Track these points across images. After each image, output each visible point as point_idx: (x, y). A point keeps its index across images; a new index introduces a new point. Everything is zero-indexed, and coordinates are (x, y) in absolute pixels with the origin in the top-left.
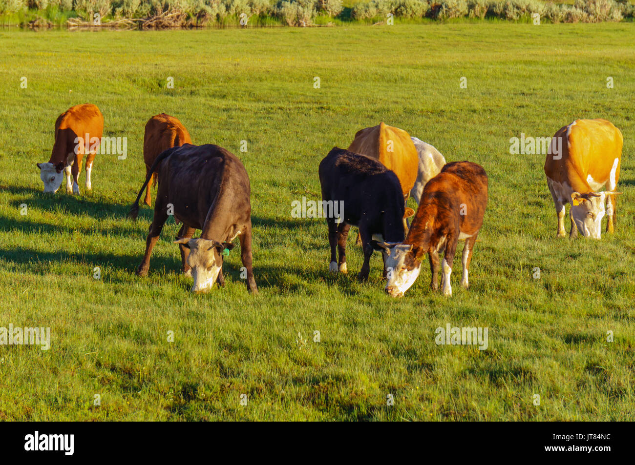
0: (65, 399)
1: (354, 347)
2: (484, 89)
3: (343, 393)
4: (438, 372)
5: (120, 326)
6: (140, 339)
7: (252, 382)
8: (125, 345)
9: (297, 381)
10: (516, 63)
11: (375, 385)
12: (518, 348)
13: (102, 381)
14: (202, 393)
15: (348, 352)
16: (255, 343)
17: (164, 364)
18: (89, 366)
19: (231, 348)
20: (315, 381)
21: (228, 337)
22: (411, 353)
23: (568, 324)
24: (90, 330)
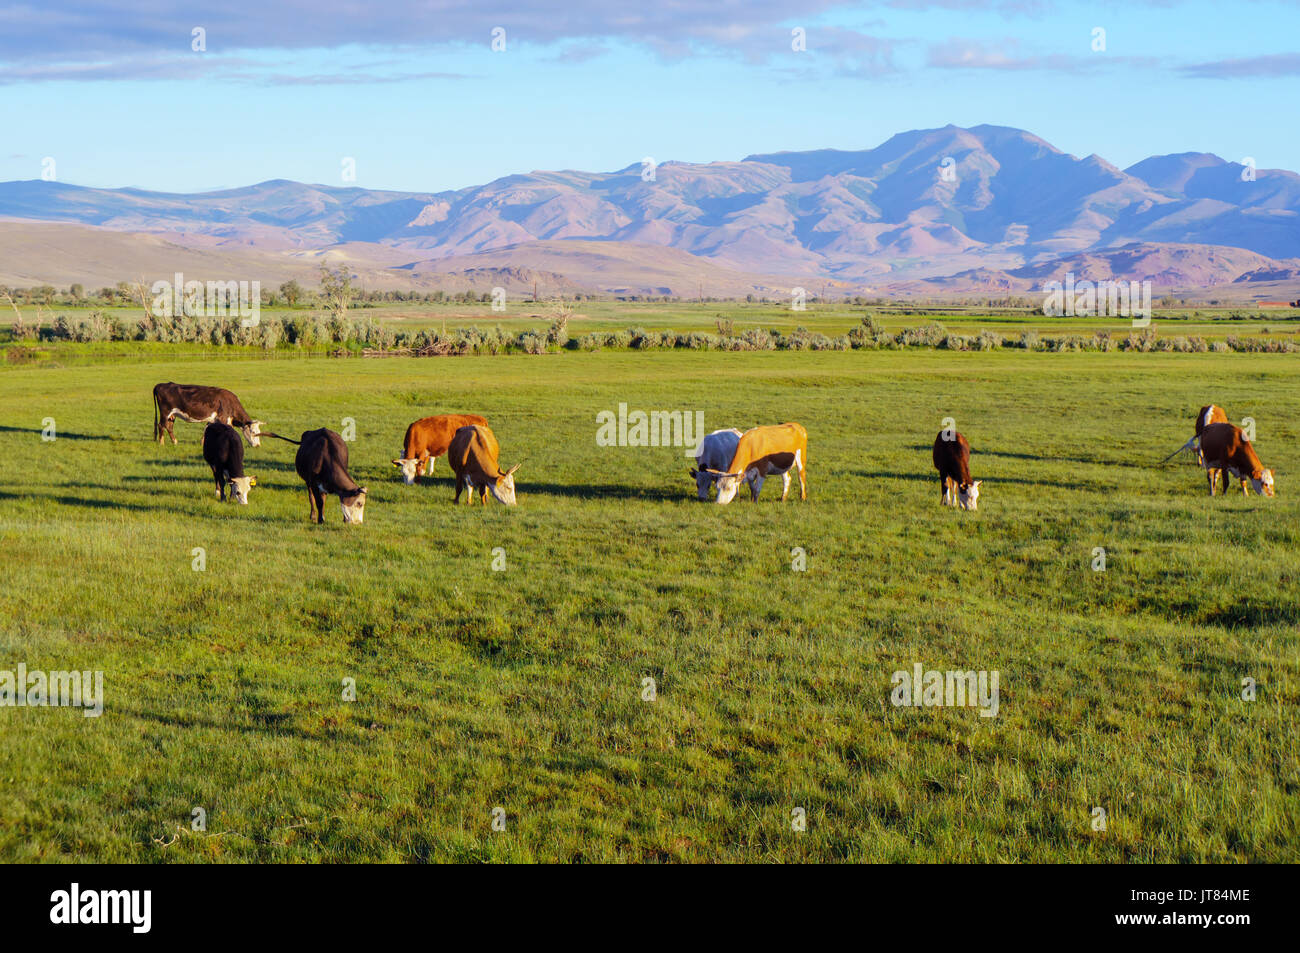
0: (271, 637)
1: (498, 597)
2: (656, 401)
3: (482, 632)
4: (556, 615)
5: (325, 582)
6: (338, 591)
7: (416, 623)
8: (325, 596)
9: (449, 623)
10: (684, 381)
11: (507, 626)
12: (621, 596)
13: (304, 624)
14: (377, 631)
15: (493, 599)
16: (424, 593)
17: (352, 610)
18: (296, 612)
19: (404, 598)
20: (463, 623)
21: (404, 589)
22: (540, 601)
23: (665, 578)
24: (301, 585)
